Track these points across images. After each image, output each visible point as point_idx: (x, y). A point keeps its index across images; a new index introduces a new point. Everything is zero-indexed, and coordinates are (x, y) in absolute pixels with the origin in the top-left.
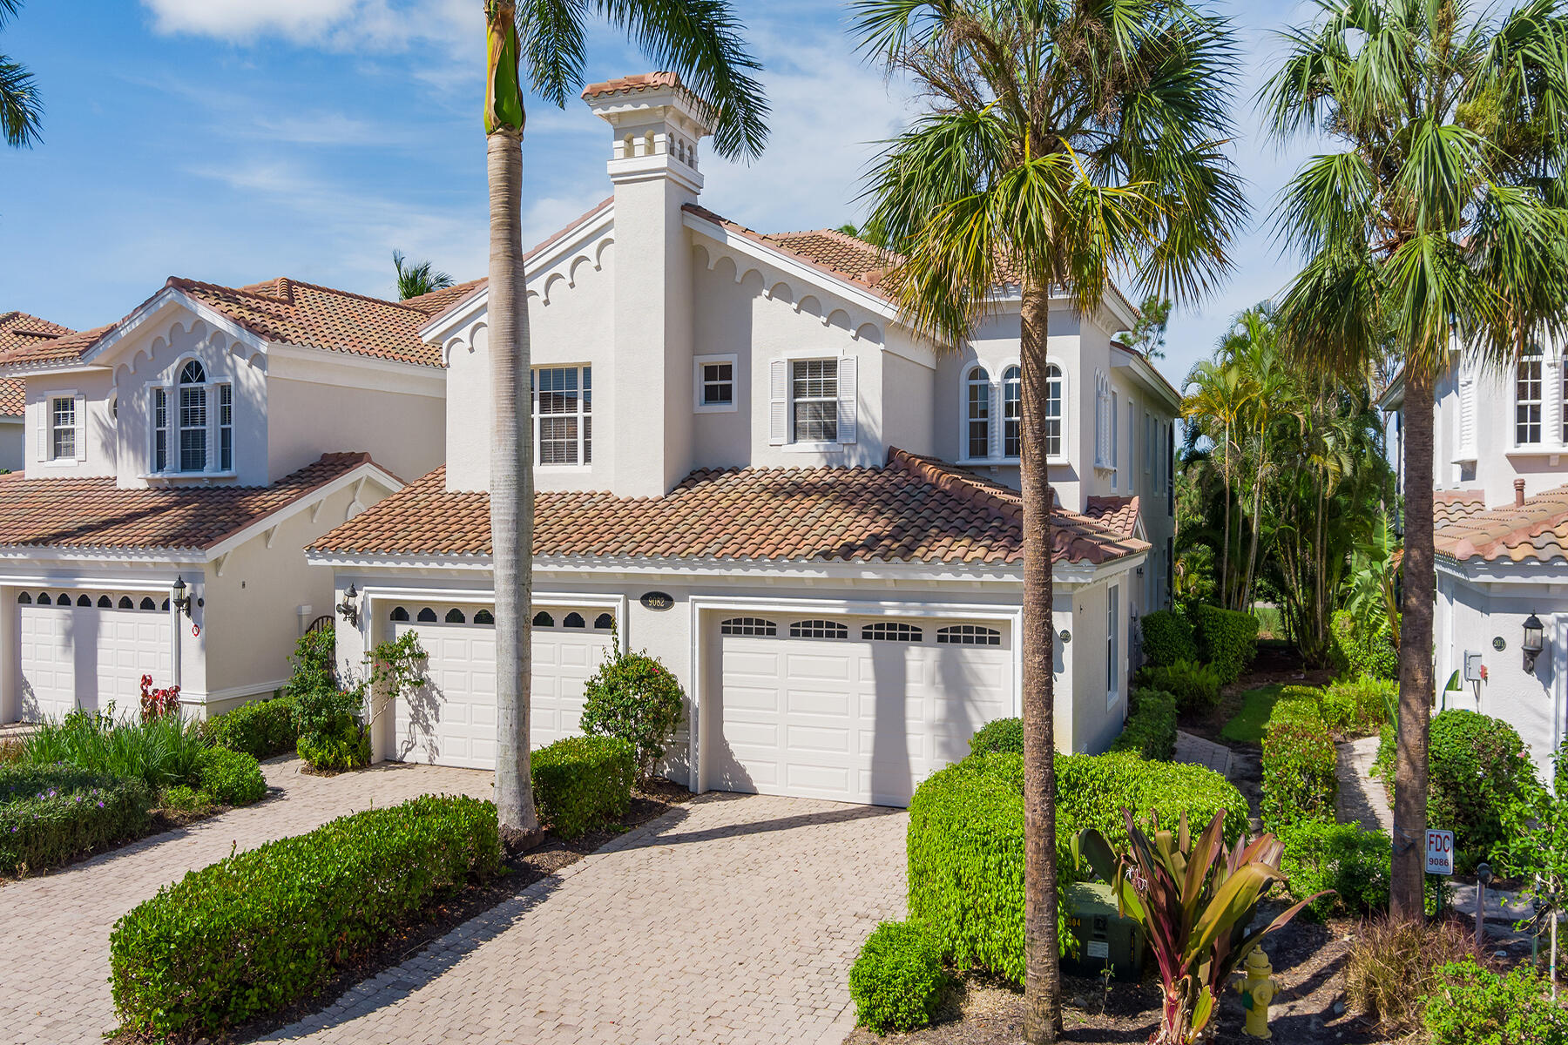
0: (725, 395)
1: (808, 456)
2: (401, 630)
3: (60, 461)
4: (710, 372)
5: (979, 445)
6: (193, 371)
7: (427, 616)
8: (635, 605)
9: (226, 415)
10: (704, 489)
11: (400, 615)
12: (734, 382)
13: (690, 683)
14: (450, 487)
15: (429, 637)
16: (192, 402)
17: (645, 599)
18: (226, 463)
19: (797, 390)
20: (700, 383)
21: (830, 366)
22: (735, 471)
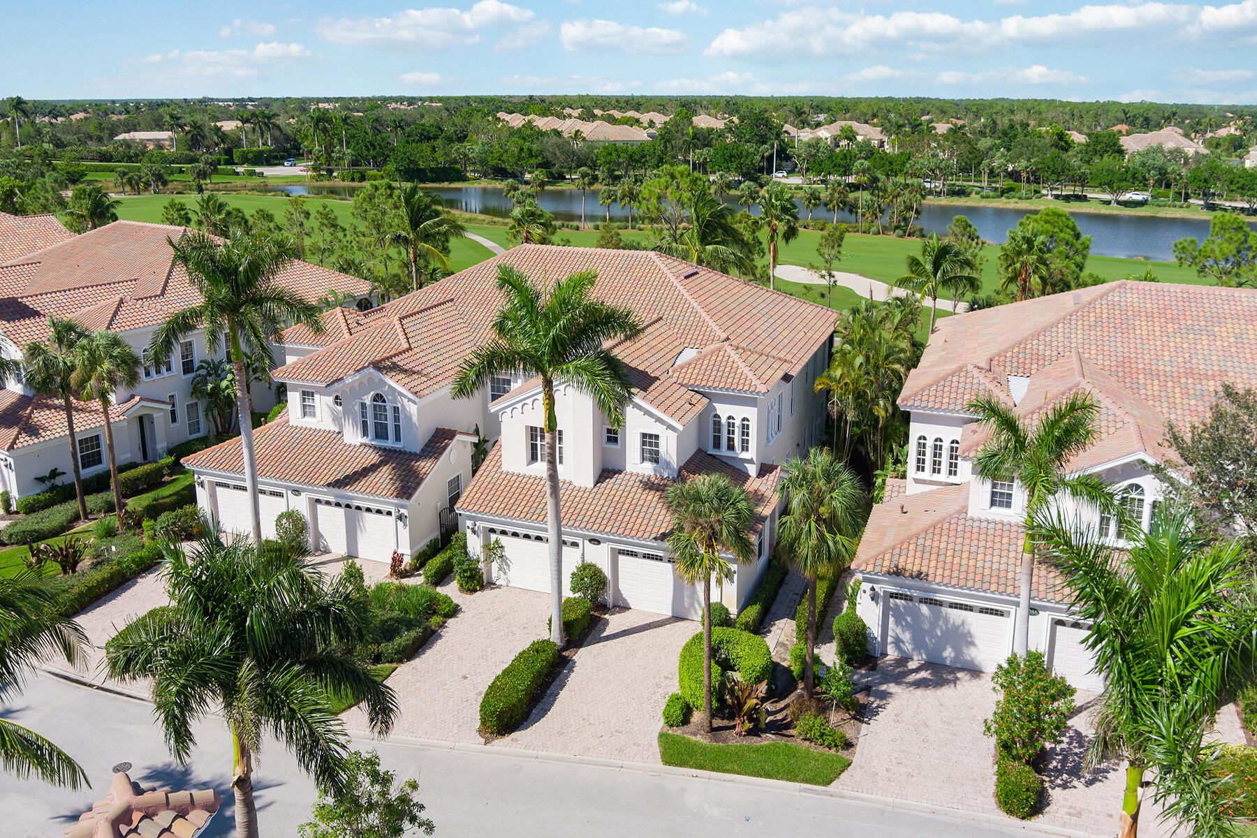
0: (615, 440)
1: (647, 469)
2: (493, 537)
3: (307, 419)
4: (609, 431)
5: (717, 445)
6: (378, 397)
7: (504, 533)
8: (587, 542)
9: (397, 419)
10: (609, 483)
11: (492, 531)
12: (619, 436)
13: (607, 571)
14: (505, 468)
15: (504, 540)
16: (379, 410)
17: (591, 541)
18: (398, 439)
19: (644, 443)
20: (605, 435)
21: (657, 437)
22: (620, 472)
